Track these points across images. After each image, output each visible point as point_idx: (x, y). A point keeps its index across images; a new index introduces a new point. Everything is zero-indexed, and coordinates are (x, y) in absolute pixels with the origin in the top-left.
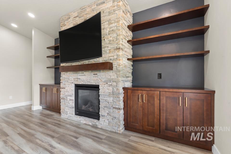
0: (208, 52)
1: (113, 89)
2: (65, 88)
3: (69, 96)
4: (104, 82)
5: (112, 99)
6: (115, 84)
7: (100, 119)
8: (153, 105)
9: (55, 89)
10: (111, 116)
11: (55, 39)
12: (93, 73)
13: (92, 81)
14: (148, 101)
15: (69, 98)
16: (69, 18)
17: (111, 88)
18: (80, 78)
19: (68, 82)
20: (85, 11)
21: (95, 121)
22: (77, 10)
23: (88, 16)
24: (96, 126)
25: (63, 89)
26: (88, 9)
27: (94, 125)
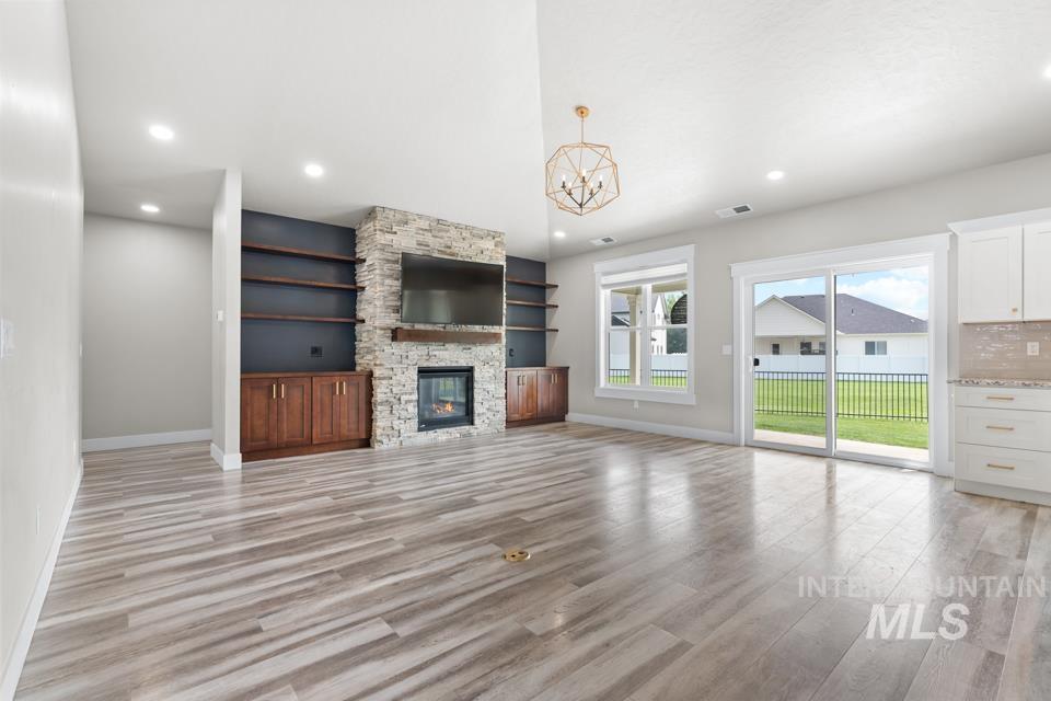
3: (405, 394)
5: (493, 386)
7: (475, 421)
8: (532, 387)
10: (492, 411)
12: (461, 347)
13: (462, 361)
15: (403, 398)
18: (435, 356)
19: (401, 362)
20: (448, 231)
21: (467, 427)
22: (428, 218)
23: (454, 244)
24: (470, 435)
25: (383, 382)
26: (453, 232)
27: (464, 436)
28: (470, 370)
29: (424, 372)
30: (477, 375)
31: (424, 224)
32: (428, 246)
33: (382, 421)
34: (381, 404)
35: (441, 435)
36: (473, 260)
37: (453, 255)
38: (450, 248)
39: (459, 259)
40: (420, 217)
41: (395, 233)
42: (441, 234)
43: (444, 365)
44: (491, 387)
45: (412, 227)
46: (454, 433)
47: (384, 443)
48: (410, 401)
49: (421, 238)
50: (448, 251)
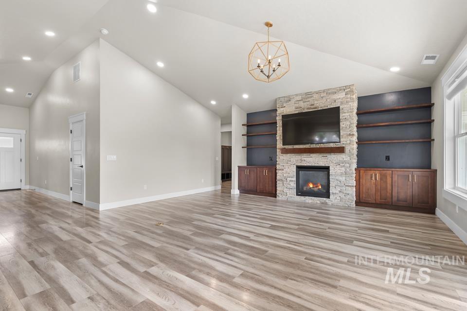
0: (434, 140)
1: (346, 169)
2: (283, 170)
3: (289, 177)
4: (335, 163)
5: (344, 178)
6: (348, 165)
7: (331, 197)
8: (386, 182)
9: (265, 171)
10: (344, 193)
11: (247, 114)
12: (321, 156)
13: (321, 163)
14: (381, 179)
15: (289, 179)
16: (290, 101)
17: (343, 169)
18: (305, 160)
19: (287, 163)
20: (312, 97)
21: (325, 199)
22: (301, 94)
23: (316, 102)
24: (326, 203)
25: (280, 171)
26: (315, 96)
27: (322, 203)
28: (327, 169)
29: (299, 168)
30: (332, 171)
31: (299, 98)
32: (301, 108)
33: (279, 188)
34: (279, 180)
35: (309, 200)
36: (329, 107)
37: (315, 108)
38: (313, 105)
39: (319, 109)
40: (297, 95)
41: (285, 107)
42: (309, 99)
43: (310, 165)
44: (343, 179)
45: (293, 101)
46: (317, 201)
47: (280, 197)
48: (292, 181)
49: (297, 105)
50: (312, 107)
